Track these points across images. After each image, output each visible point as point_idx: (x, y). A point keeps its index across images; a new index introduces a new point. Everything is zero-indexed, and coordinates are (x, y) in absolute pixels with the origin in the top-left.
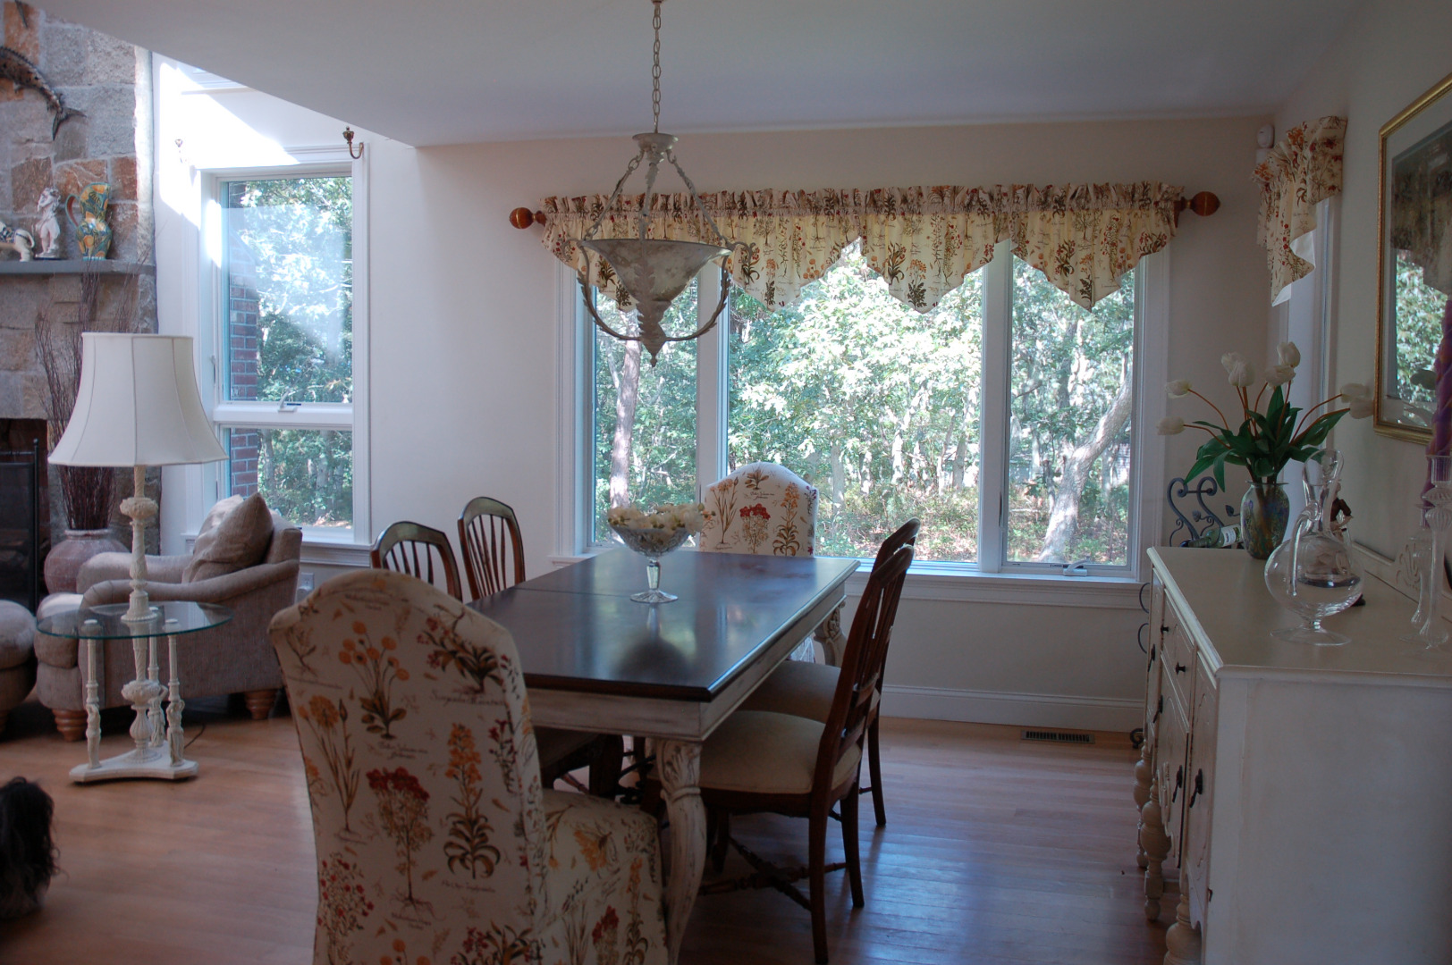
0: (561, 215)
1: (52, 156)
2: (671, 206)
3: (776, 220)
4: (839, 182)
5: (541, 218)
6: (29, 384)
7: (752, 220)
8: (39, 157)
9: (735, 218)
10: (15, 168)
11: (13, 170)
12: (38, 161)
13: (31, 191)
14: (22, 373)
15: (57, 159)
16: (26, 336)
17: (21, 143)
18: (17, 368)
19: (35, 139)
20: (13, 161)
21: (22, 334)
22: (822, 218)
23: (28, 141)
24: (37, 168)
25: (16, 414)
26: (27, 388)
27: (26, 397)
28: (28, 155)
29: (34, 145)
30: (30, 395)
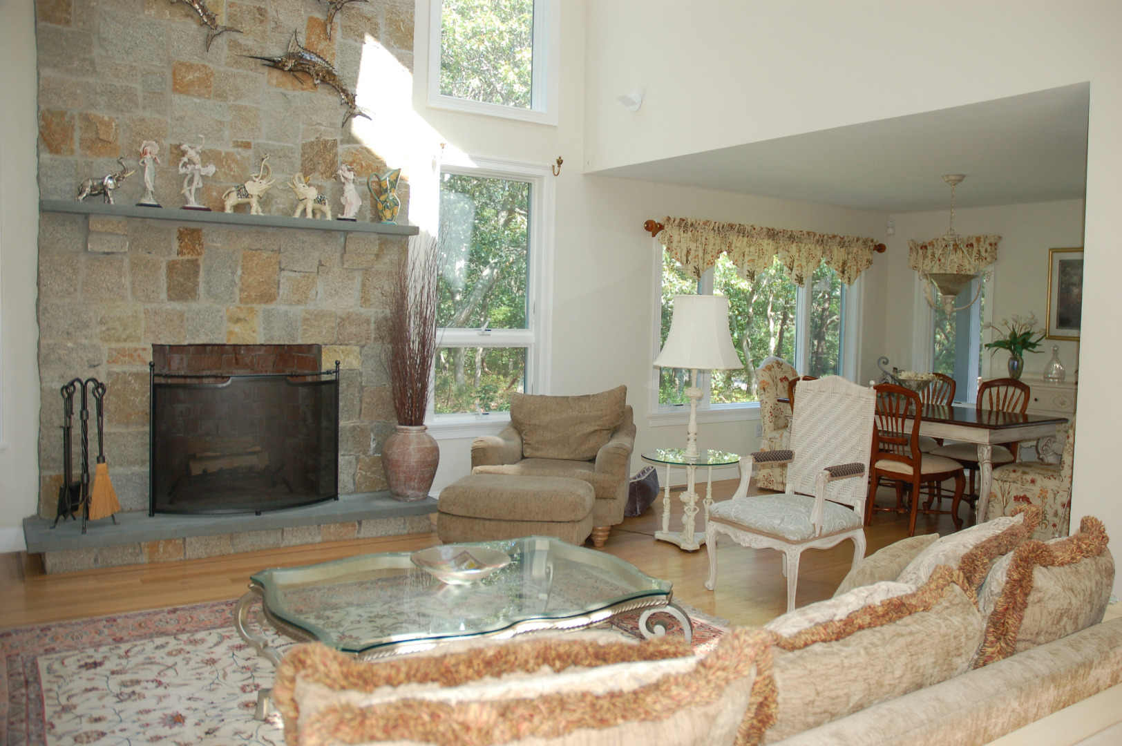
0: (670, 227)
1: (339, 138)
2: (716, 228)
3: (754, 240)
4: (778, 226)
5: (661, 227)
6: (309, 317)
7: (746, 239)
8: (327, 138)
9: (740, 238)
10: (306, 144)
11: (304, 145)
12: (326, 142)
13: (318, 163)
14: (302, 307)
15: (342, 142)
16: (308, 278)
17: (310, 125)
18: (299, 302)
19: (324, 124)
20: (303, 138)
21: (304, 277)
22: (771, 242)
23: (320, 124)
24: (325, 146)
25: (293, 341)
26: (306, 319)
27: (304, 327)
28: (318, 135)
29: (323, 128)
30: (308, 325)
